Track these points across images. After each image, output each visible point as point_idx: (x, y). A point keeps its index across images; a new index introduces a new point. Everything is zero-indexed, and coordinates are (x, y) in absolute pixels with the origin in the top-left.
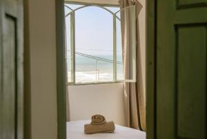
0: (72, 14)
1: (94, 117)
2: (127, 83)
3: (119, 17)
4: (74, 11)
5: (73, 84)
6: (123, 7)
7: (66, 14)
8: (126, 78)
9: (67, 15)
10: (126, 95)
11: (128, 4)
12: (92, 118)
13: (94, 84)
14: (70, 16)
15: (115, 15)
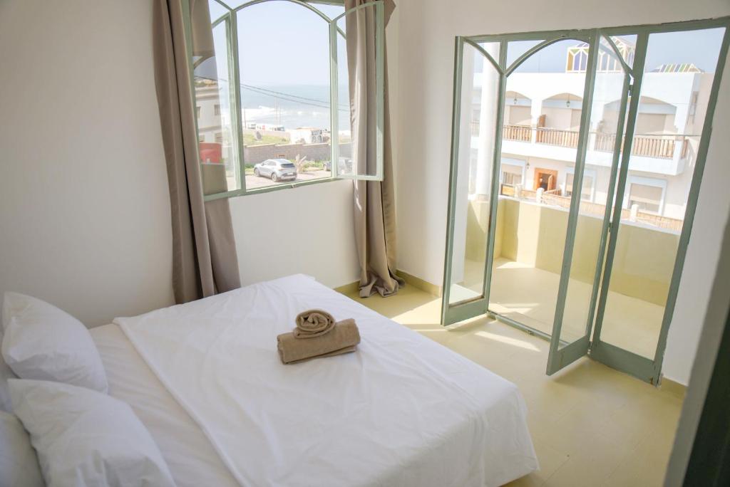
0: (231, 19)
1: (303, 318)
2: (360, 182)
3: (344, 30)
4: (234, 12)
5: (242, 192)
6: (353, 5)
7: (213, 20)
8: (360, 172)
12: (299, 317)
14: (224, 23)
15: (333, 25)
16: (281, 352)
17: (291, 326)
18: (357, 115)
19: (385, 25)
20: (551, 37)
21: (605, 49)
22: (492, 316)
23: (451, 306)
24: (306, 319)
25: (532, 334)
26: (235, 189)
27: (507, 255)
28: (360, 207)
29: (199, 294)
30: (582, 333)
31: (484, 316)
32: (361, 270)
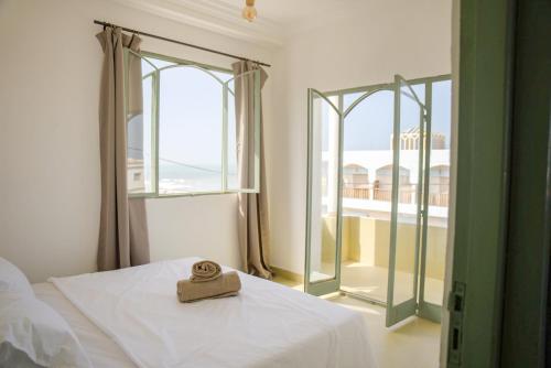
0: (156, 76)
1: (198, 267)
2: (243, 194)
3: (233, 90)
4: (158, 71)
5: (156, 195)
6: (240, 72)
7: (143, 75)
8: (243, 187)
9: (147, 76)
10: (243, 213)
11: (246, 69)
12: (194, 267)
13: (191, 195)
14: (151, 77)
15: (225, 86)
16: (179, 294)
17: (188, 275)
18: (241, 148)
19: (261, 87)
20: (371, 89)
21: (405, 94)
22: (343, 294)
23: (311, 284)
24: (200, 268)
25: (374, 303)
26: (151, 191)
27: (352, 258)
28: (243, 214)
29: (117, 266)
30: (410, 296)
31: (337, 293)
32: (243, 263)
